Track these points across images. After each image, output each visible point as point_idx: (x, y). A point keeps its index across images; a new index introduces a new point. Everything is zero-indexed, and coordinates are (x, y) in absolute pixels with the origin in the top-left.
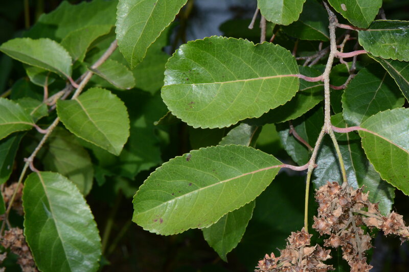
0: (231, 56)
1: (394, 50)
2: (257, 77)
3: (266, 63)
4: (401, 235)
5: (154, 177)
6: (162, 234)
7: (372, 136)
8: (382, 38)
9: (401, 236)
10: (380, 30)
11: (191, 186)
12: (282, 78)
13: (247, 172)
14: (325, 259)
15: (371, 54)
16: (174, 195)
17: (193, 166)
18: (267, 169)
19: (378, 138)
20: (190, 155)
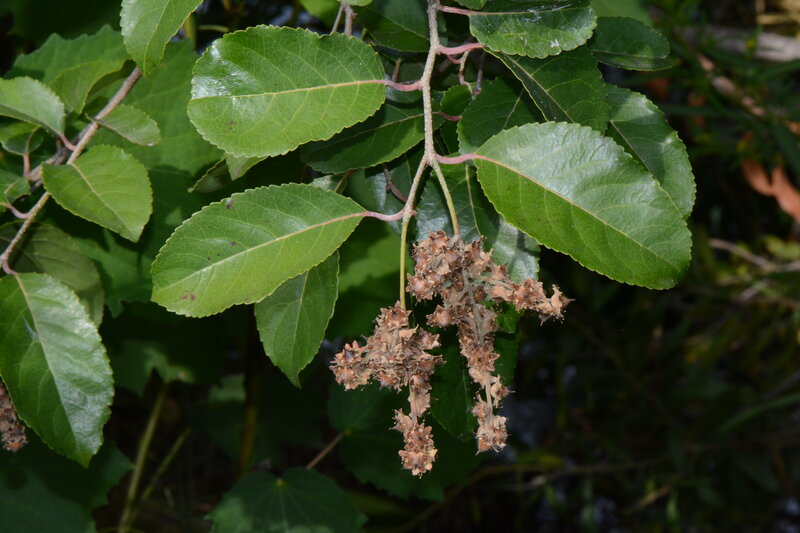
0: (286, 54)
1: (523, 42)
2: (325, 84)
3: (338, 64)
4: (541, 310)
5: (180, 234)
6: (194, 316)
7: (493, 165)
8: (505, 26)
9: (541, 312)
10: (500, 14)
11: (234, 247)
12: (361, 85)
13: (315, 223)
14: (430, 347)
15: (488, 49)
16: (211, 260)
17: (236, 217)
18: (343, 218)
19: (501, 168)
20: (232, 201)
